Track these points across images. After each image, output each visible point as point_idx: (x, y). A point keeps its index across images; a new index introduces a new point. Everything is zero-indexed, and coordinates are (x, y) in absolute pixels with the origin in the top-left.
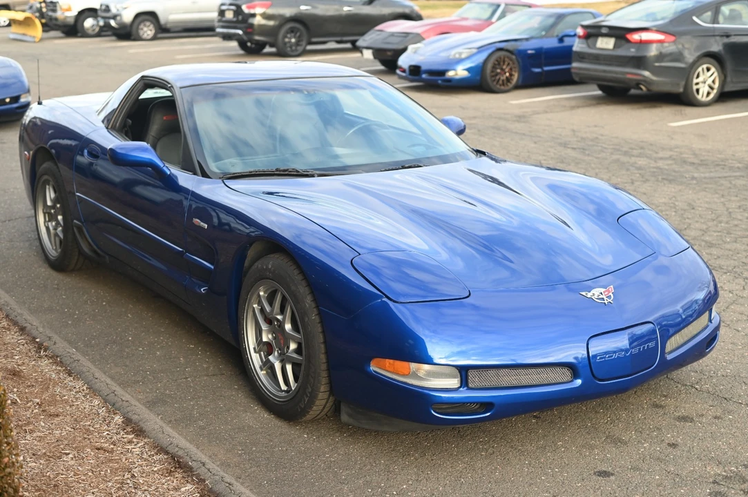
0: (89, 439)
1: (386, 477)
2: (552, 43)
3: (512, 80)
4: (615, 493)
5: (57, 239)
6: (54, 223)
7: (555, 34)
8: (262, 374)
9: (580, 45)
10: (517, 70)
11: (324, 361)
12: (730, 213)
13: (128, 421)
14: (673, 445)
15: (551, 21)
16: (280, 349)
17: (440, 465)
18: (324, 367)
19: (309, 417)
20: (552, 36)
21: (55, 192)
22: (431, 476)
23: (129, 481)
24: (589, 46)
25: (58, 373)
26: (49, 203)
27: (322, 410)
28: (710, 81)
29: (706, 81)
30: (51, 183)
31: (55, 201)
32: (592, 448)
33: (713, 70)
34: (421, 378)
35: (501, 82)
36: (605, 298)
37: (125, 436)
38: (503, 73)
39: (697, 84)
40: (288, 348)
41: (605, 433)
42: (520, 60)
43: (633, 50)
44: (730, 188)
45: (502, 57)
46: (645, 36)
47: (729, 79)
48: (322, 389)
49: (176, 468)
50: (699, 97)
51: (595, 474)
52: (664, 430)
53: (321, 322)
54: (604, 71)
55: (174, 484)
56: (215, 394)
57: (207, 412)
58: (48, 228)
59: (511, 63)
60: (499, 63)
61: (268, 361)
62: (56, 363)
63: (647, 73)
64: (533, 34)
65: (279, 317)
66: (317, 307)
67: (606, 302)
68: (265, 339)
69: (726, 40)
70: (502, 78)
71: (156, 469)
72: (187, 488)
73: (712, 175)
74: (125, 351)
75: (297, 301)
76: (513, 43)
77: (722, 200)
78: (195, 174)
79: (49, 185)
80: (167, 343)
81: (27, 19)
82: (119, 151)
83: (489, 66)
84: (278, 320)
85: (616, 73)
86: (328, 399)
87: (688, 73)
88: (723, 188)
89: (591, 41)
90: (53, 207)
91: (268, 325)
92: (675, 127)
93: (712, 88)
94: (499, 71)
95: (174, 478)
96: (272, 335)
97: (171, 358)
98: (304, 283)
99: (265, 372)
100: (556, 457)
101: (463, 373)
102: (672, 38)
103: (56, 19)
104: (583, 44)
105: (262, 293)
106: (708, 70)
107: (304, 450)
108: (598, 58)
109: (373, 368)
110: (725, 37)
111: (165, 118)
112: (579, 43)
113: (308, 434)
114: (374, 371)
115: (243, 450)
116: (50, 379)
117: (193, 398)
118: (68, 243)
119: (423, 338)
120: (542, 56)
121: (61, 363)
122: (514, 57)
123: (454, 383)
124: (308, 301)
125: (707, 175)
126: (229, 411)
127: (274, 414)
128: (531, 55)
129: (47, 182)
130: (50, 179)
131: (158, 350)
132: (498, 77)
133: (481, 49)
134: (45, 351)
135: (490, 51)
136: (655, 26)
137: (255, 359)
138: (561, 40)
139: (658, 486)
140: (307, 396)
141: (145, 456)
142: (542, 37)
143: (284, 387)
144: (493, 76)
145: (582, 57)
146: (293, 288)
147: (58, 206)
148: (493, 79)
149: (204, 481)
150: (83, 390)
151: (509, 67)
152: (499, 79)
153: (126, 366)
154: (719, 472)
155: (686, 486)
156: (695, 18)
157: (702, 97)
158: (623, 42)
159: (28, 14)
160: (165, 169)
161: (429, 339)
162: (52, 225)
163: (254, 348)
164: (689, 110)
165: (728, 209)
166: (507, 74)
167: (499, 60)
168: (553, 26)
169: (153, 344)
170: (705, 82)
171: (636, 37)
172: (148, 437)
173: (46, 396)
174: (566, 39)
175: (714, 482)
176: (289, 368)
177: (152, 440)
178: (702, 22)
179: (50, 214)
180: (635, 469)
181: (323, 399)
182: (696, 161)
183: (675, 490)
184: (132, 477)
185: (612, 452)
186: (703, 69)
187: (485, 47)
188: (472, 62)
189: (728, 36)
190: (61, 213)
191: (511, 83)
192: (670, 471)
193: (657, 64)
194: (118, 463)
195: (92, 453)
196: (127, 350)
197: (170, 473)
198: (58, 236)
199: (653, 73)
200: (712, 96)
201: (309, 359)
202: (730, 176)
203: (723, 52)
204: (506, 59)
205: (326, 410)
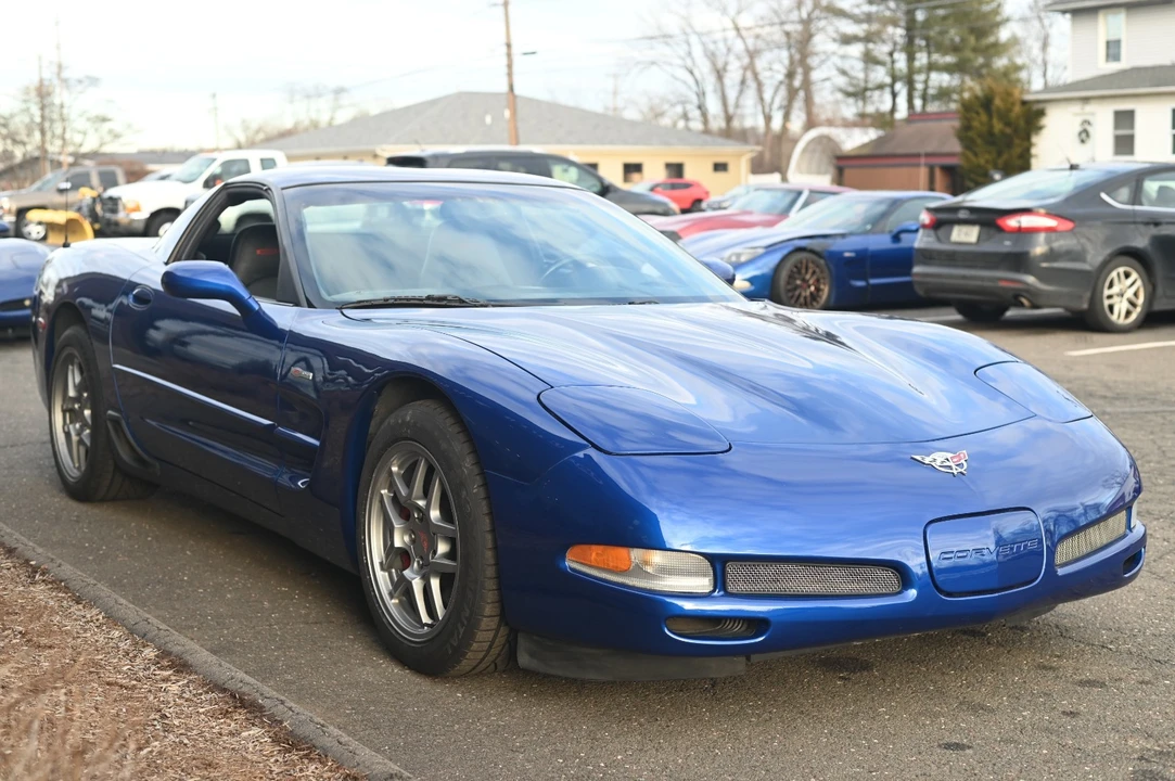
0: (98, 673)
1: (589, 745)
2: (881, 242)
3: (821, 297)
4: (973, 769)
5: (82, 450)
6: (78, 426)
7: (887, 229)
8: (392, 603)
9: (925, 239)
10: (827, 280)
11: (492, 561)
12: (1164, 452)
13: (164, 653)
14: (1072, 714)
15: (882, 208)
16: (422, 558)
17: (680, 732)
18: (490, 572)
19: (466, 664)
20: (882, 232)
21: (81, 372)
22: (665, 745)
23: (156, 723)
24: (939, 240)
25: (60, 600)
26: (72, 393)
27: (488, 651)
28: (1130, 293)
29: (1125, 293)
30: (76, 360)
31: (79, 388)
32: (937, 715)
33: (1134, 275)
34: (648, 576)
35: (802, 300)
36: (954, 467)
37: (157, 672)
38: (805, 285)
39: (1110, 297)
40: (435, 552)
41: (957, 698)
42: (831, 266)
43: (1007, 243)
44: (1163, 424)
45: (804, 261)
46: (1026, 221)
47: (1160, 291)
48: (488, 610)
49: (236, 707)
50: (1114, 318)
51: (939, 746)
52: (1055, 696)
53: (488, 497)
54: (964, 277)
55: (231, 728)
56: (316, 643)
57: (301, 664)
58: (68, 435)
59: (817, 270)
60: (798, 270)
61: (402, 578)
62: (59, 589)
63: (1030, 279)
64: (853, 229)
65: (421, 503)
66: (482, 473)
67: (955, 472)
68: (398, 543)
69: (1154, 231)
70: (803, 294)
71: (201, 710)
72: (251, 732)
73: (1135, 409)
74: (174, 593)
75: (450, 467)
76: (821, 241)
77: (1151, 437)
78: (297, 304)
79: (73, 365)
80: (244, 585)
81: (70, 222)
82: (179, 274)
83: (784, 274)
84: (419, 509)
85: (982, 279)
86: (497, 630)
87: (1095, 280)
88: (1152, 423)
89: (942, 232)
90: (78, 399)
91: (403, 521)
92: (1076, 357)
93: (1133, 305)
94: (798, 282)
95: (232, 720)
96: (410, 536)
97: (248, 602)
98: (462, 437)
99: (397, 601)
100: (875, 727)
101: (718, 567)
102: (1069, 225)
103: (117, 224)
104: (929, 236)
105: (395, 469)
106: (1127, 275)
107: (455, 712)
108: (954, 257)
109: (571, 563)
110: (1152, 227)
111: (258, 252)
112: (923, 236)
113: (463, 693)
114: (571, 568)
115: (353, 709)
116: (45, 607)
117: (278, 649)
118: (97, 452)
119: (655, 512)
120: (865, 262)
121: (67, 589)
122: (822, 262)
123: (703, 584)
124: (468, 465)
125: (1127, 410)
126: (335, 664)
127: (410, 668)
128: (849, 260)
129: (70, 360)
130: (76, 353)
131: (230, 592)
132: (797, 293)
133: (770, 249)
134: (43, 574)
135: (785, 252)
136: (1042, 207)
137: (382, 580)
138: (896, 238)
139: (1046, 762)
140: (463, 625)
141: (186, 696)
142: (866, 233)
143: (425, 619)
144: (789, 291)
145: (928, 256)
146: (444, 446)
147: (85, 395)
148: (790, 294)
149: (281, 722)
150: (97, 620)
151: (815, 277)
152: (799, 295)
153: (174, 609)
154: (1149, 746)
155: (1093, 762)
156: (1104, 196)
157: (1118, 317)
158: (992, 231)
159: (72, 215)
160: (251, 301)
161: (665, 514)
162: (74, 428)
163: (381, 564)
164: (1097, 337)
165: (1159, 448)
166: (812, 288)
167: (799, 265)
168: (884, 215)
169: (223, 586)
170: (1122, 295)
171: (1012, 222)
172: (196, 673)
173: (36, 626)
174: (903, 236)
175: (1141, 758)
176: (435, 583)
177: (201, 676)
178: (1118, 202)
179: (72, 411)
180: (1007, 741)
181: (488, 630)
182: (1109, 394)
183: (1074, 767)
184: (161, 717)
185: (968, 721)
186: (1118, 274)
187: (777, 247)
188: (759, 268)
189: (1157, 224)
190: (89, 406)
191: (818, 302)
192: (1066, 744)
193: (1044, 265)
194: (141, 701)
195: (100, 689)
196: (178, 591)
197: (226, 714)
198: (84, 444)
199: (1040, 278)
200: (1133, 317)
201: (467, 563)
202: (1164, 411)
203: (1149, 248)
204: (811, 265)
205: (494, 651)
